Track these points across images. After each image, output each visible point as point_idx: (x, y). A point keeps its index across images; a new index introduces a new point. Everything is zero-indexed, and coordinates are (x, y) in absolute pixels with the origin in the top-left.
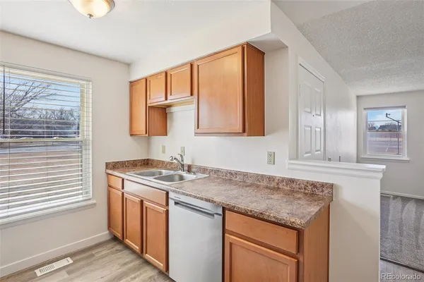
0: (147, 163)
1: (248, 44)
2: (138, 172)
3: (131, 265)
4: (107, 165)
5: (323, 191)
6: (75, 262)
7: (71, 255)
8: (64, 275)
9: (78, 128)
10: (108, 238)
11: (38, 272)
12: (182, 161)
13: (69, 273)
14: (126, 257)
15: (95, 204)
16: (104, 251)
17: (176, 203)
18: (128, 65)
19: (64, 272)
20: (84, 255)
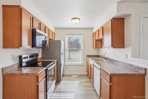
0: (98, 56)
1: (113, 18)
2: (92, 58)
3: (88, 81)
4: (87, 56)
5: (141, 71)
6: (78, 77)
7: (78, 75)
8: (75, 78)
9: (81, 46)
10: (87, 74)
11: (72, 76)
12: (104, 56)
13: (76, 78)
14: (88, 79)
15: (84, 65)
16: (85, 77)
17: (95, 66)
18: (92, 29)
19: (76, 77)
20: (80, 76)
